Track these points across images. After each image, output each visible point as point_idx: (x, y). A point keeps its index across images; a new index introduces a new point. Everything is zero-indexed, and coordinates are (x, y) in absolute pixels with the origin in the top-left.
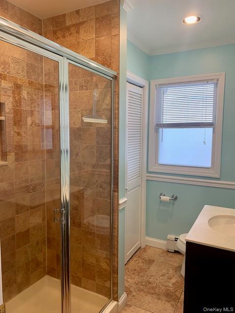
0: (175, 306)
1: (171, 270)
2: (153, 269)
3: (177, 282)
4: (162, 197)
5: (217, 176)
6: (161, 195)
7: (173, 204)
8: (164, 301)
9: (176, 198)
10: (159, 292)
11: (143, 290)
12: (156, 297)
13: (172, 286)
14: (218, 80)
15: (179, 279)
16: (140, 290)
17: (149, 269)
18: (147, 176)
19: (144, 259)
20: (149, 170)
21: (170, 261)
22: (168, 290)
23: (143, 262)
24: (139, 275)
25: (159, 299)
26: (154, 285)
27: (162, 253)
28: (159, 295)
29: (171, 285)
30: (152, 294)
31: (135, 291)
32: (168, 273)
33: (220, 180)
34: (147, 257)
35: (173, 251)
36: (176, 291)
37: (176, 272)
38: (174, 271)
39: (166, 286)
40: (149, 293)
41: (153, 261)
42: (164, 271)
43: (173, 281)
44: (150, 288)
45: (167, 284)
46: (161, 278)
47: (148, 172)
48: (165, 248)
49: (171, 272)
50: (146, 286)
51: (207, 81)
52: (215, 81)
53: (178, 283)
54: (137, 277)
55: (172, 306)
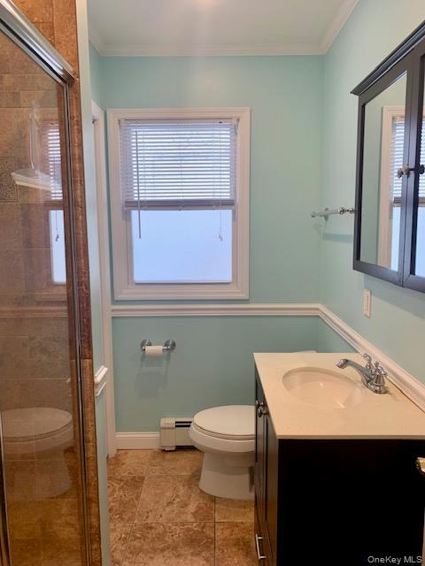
0: (212, 559)
1: (181, 488)
2: (146, 495)
3: (199, 508)
4: (148, 348)
5: (244, 296)
6: (143, 344)
7: (168, 358)
8: (189, 557)
9: (174, 344)
10: (173, 541)
11: (140, 550)
12: (171, 555)
13: (193, 520)
14: (238, 120)
15: (201, 501)
16: (135, 552)
17: (138, 498)
18: (113, 311)
19: (121, 480)
20: (116, 299)
21: (174, 469)
22: (188, 530)
23: (122, 487)
24: (123, 519)
25: (179, 556)
26: (160, 529)
27: (154, 458)
28: (175, 548)
29: (190, 518)
30: (163, 550)
31: (127, 557)
32: (178, 496)
33: (249, 303)
34: (126, 474)
35: (174, 449)
36: (204, 527)
37: (190, 488)
38: (186, 487)
39: (183, 524)
40: (155, 550)
41: (142, 479)
42: (169, 494)
43: (192, 508)
44: (153, 540)
45: (183, 517)
46: (168, 509)
47: (115, 302)
48: (156, 447)
49: (182, 491)
50: (145, 538)
51: (220, 121)
52: (234, 122)
53: (202, 508)
54: (121, 524)
55: (207, 560)
